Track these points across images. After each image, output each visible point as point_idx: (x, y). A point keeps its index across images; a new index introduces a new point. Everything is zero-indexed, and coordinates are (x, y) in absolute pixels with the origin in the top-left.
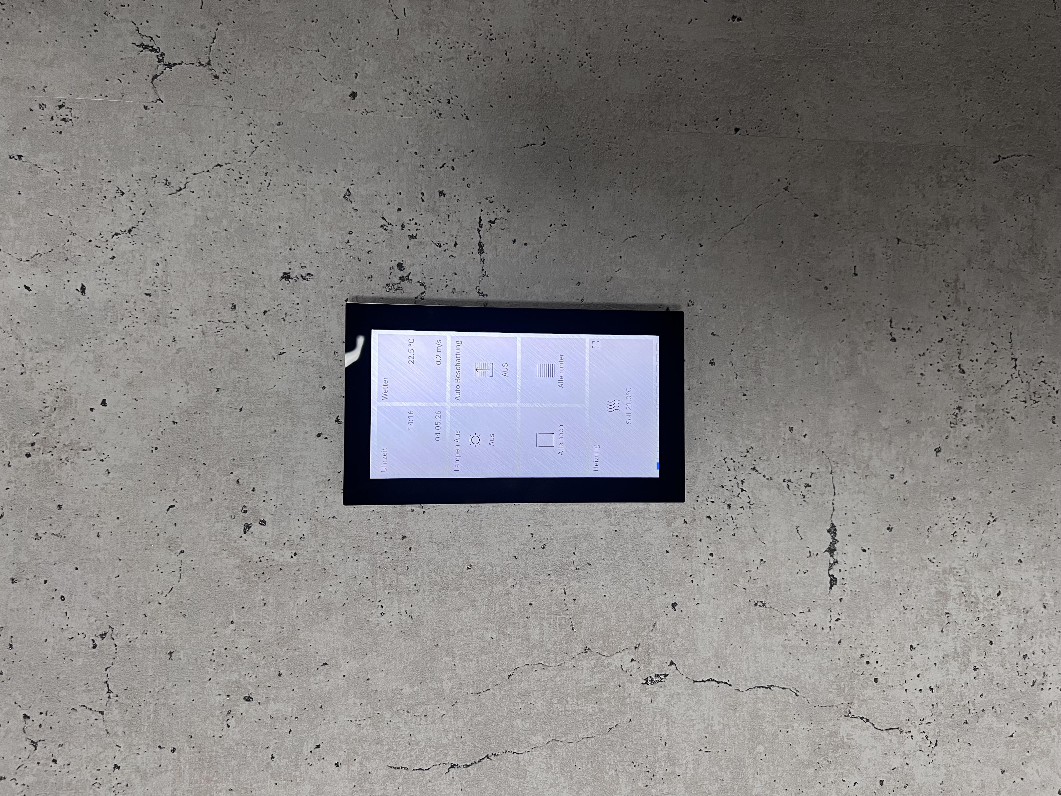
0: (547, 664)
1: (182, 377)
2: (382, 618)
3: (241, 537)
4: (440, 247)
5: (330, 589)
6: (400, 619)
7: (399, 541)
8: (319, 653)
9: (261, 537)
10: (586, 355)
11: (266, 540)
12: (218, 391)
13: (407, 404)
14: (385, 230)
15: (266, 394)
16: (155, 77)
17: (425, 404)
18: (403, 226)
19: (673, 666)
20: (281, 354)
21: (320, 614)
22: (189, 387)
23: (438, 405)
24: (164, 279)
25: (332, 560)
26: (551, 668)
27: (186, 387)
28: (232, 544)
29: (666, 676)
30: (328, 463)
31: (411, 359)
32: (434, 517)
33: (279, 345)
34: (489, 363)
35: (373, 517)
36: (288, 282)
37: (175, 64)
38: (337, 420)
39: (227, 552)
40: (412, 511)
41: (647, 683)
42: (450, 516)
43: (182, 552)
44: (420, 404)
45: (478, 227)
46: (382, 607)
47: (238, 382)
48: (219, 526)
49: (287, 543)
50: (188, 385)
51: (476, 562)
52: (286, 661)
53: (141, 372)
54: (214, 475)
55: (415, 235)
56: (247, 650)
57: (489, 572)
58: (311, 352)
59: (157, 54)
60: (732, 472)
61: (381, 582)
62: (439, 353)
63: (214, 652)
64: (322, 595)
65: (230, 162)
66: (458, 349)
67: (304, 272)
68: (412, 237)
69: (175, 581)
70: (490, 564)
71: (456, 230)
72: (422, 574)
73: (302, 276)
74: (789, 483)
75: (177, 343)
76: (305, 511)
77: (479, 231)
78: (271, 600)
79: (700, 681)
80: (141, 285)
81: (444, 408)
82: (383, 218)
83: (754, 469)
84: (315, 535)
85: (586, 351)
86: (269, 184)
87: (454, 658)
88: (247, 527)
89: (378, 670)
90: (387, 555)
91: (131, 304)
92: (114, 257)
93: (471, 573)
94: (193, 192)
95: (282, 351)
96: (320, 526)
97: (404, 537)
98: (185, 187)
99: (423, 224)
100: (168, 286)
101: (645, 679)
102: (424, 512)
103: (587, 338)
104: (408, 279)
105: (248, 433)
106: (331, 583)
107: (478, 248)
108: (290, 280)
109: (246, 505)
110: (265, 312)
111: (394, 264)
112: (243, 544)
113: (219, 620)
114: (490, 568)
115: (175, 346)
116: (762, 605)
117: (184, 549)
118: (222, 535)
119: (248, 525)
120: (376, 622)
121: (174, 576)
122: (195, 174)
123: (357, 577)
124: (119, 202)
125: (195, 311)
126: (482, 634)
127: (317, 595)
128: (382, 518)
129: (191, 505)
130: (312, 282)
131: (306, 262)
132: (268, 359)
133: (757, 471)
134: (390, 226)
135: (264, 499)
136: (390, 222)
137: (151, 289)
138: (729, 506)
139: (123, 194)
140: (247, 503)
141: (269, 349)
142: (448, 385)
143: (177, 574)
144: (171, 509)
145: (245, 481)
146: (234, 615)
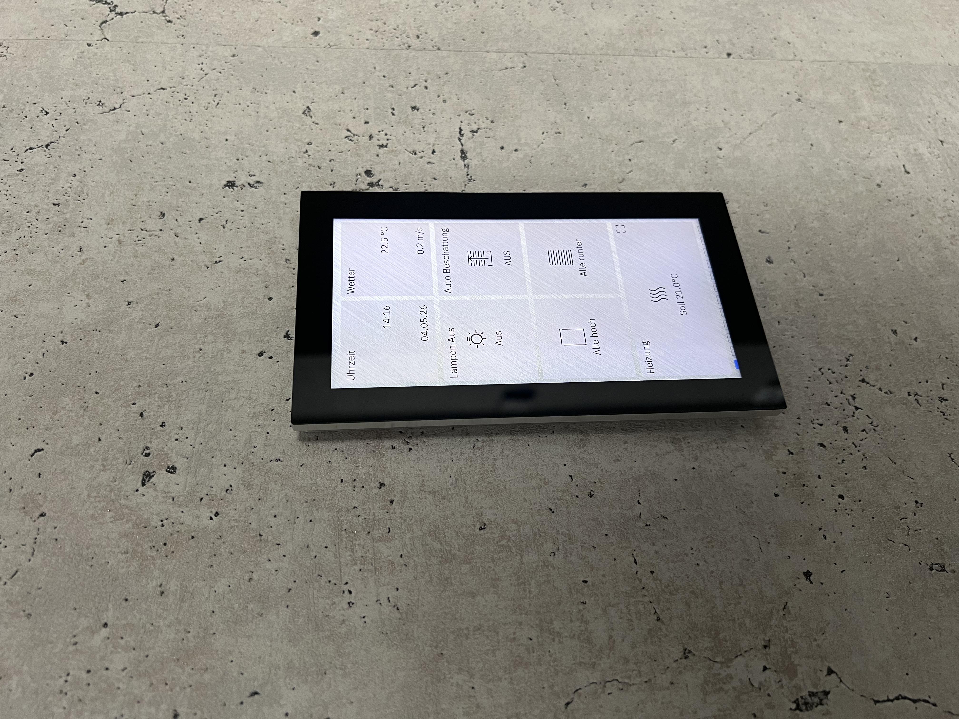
0: (626, 680)
1: (83, 291)
2: (351, 611)
3: (137, 490)
4: (415, 154)
5: (268, 565)
6: (380, 611)
7: (375, 491)
8: (245, 674)
9: (167, 490)
10: (610, 240)
11: (173, 495)
12: (129, 304)
13: (380, 299)
14: (351, 140)
15: (193, 307)
16: (105, 22)
17: (406, 298)
18: (371, 137)
19: (833, 675)
20: (216, 262)
21: (251, 606)
22: (90, 301)
23: (423, 299)
24: (79, 189)
25: (273, 521)
26: (633, 688)
27: (87, 301)
28: (123, 501)
29: (826, 693)
30: (272, 388)
31: (384, 248)
32: (425, 456)
33: (214, 253)
34: (485, 250)
35: (335, 458)
36: (232, 190)
37: (126, 13)
38: (287, 336)
39: (112, 514)
40: (393, 448)
41: (798, 708)
42: (448, 454)
43: (42, 515)
44: (399, 298)
45: (458, 135)
46: (350, 592)
47: (158, 294)
48: (105, 477)
49: (206, 499)
50: (89, 299)
51: (492, 518)
52: (189, 690)
53: (30, 285)
54: (109, 406)
55: (385, 144)
56: (124, 673)
57: (514, 533)
58: (256, 260)
59: (110, 6)
60: (835, 386)
61: (349, 553)
62: (420, 242)
63: (69, 678)
64: (255, 576)
65: (176, 86)
66: (445, 237)
67: (252, 180)
68: (382, 146)
69: (23, 558)
70: (515, 522)
71: (434, 139)
72: (412, 539)
73: (249, 184)
74: (917, 397)
75: (84, 253)
76: (236, 453)
77: (460, 139)
78: (173, 586)
79: (884, 701)
80: (50, 195)
81: (432, 302)
82: (348, 130)
83: (863, 381)
84: (248, 486)
85: (610, 235)
86: (218, 104)
87: (472, 676)
88: (147, 476)
89: (344, 701)
90: (358, 512)
91: (32, 215)
92: (22, 170)
93: (487, 536)
94: (129, 111)
95: (218, 260)
96: (256, 472)
97: (382, 485)
98: (120, 107)
99: (394, 134)
100: (84, 196)
101: (794, 702)
102: (410, 449)
103: (609, 223)
104: (379, 185)
105: (162, 354)
106: (270, 556)
107: (460, 154)
108: (235, 188)
109: (149, 445)
110: (200, 220)
111: (362, 171)
112: (139, 501)
113: (84, 623)
114: (514, 527)
115: (80, 256)
116: (940, 569)
117: (46, 511)
118: (108, 489)
119: (149, 474)
120: (342, 618)
121: (23, 552)
122: (133, 96)
123: (311, 546)
124: (41, 121)
125: (112, 220)
126: (514, 633)
127: (247, 577)
128: (349, 460)
129: (68, 448)
130: (261, 189)
131: (256, 171)
132: (199, 267)
133: (868, 383)
134: (356, 137)
135: (177, 437)
136: (355, 133)
137: (61, 199)
138: (845, 429)
139: (47, 113)
140: (151, 442)
141: (202, 258)
142: (435, 277)
143: (28, 549)
144: (36, 454)
145: (152, 414)
146: (110, 613)
